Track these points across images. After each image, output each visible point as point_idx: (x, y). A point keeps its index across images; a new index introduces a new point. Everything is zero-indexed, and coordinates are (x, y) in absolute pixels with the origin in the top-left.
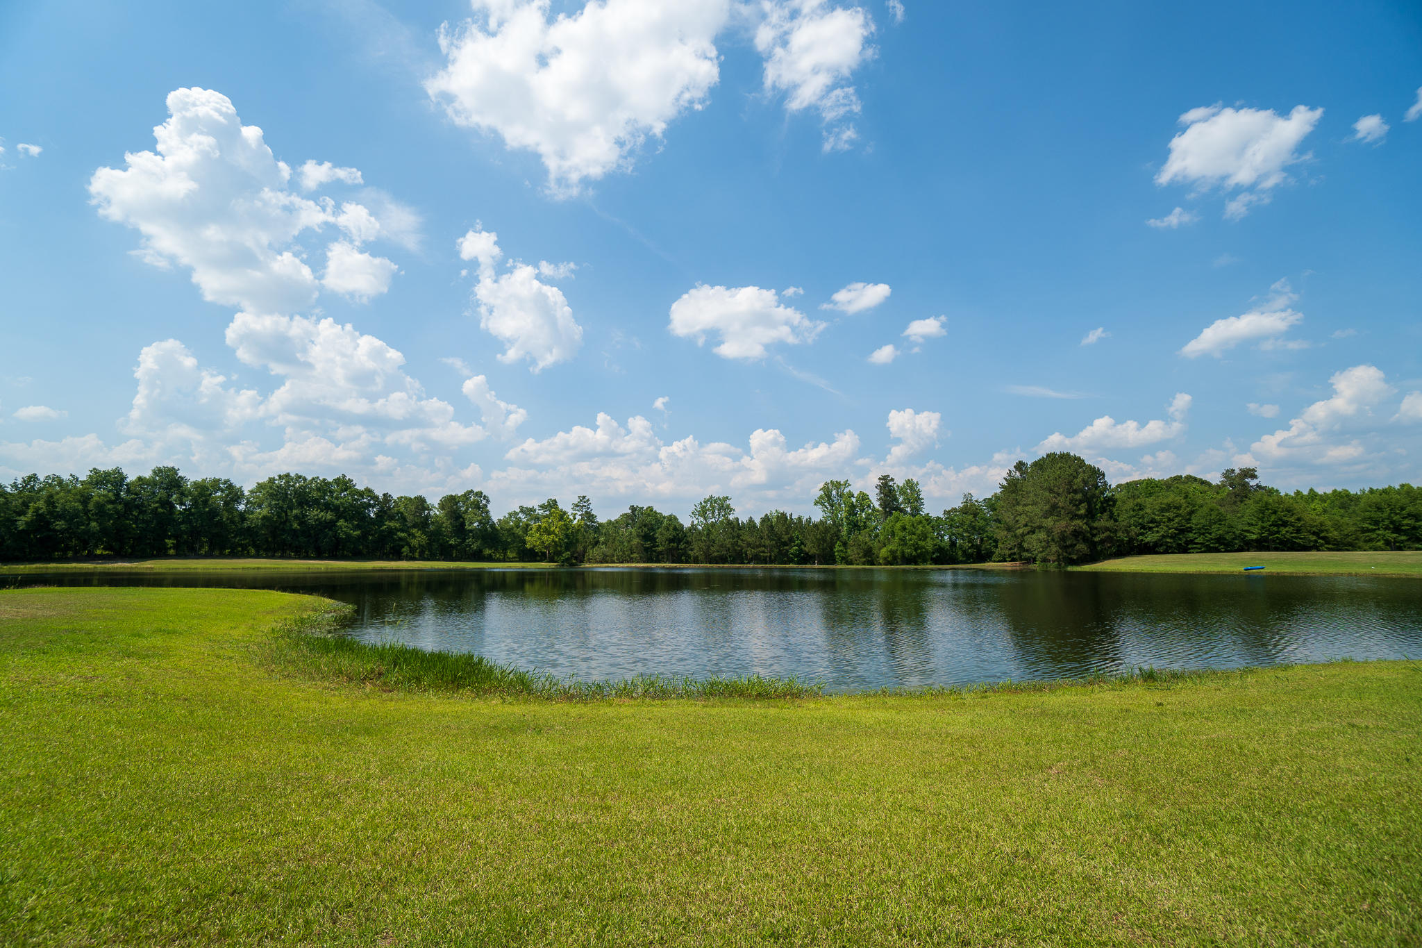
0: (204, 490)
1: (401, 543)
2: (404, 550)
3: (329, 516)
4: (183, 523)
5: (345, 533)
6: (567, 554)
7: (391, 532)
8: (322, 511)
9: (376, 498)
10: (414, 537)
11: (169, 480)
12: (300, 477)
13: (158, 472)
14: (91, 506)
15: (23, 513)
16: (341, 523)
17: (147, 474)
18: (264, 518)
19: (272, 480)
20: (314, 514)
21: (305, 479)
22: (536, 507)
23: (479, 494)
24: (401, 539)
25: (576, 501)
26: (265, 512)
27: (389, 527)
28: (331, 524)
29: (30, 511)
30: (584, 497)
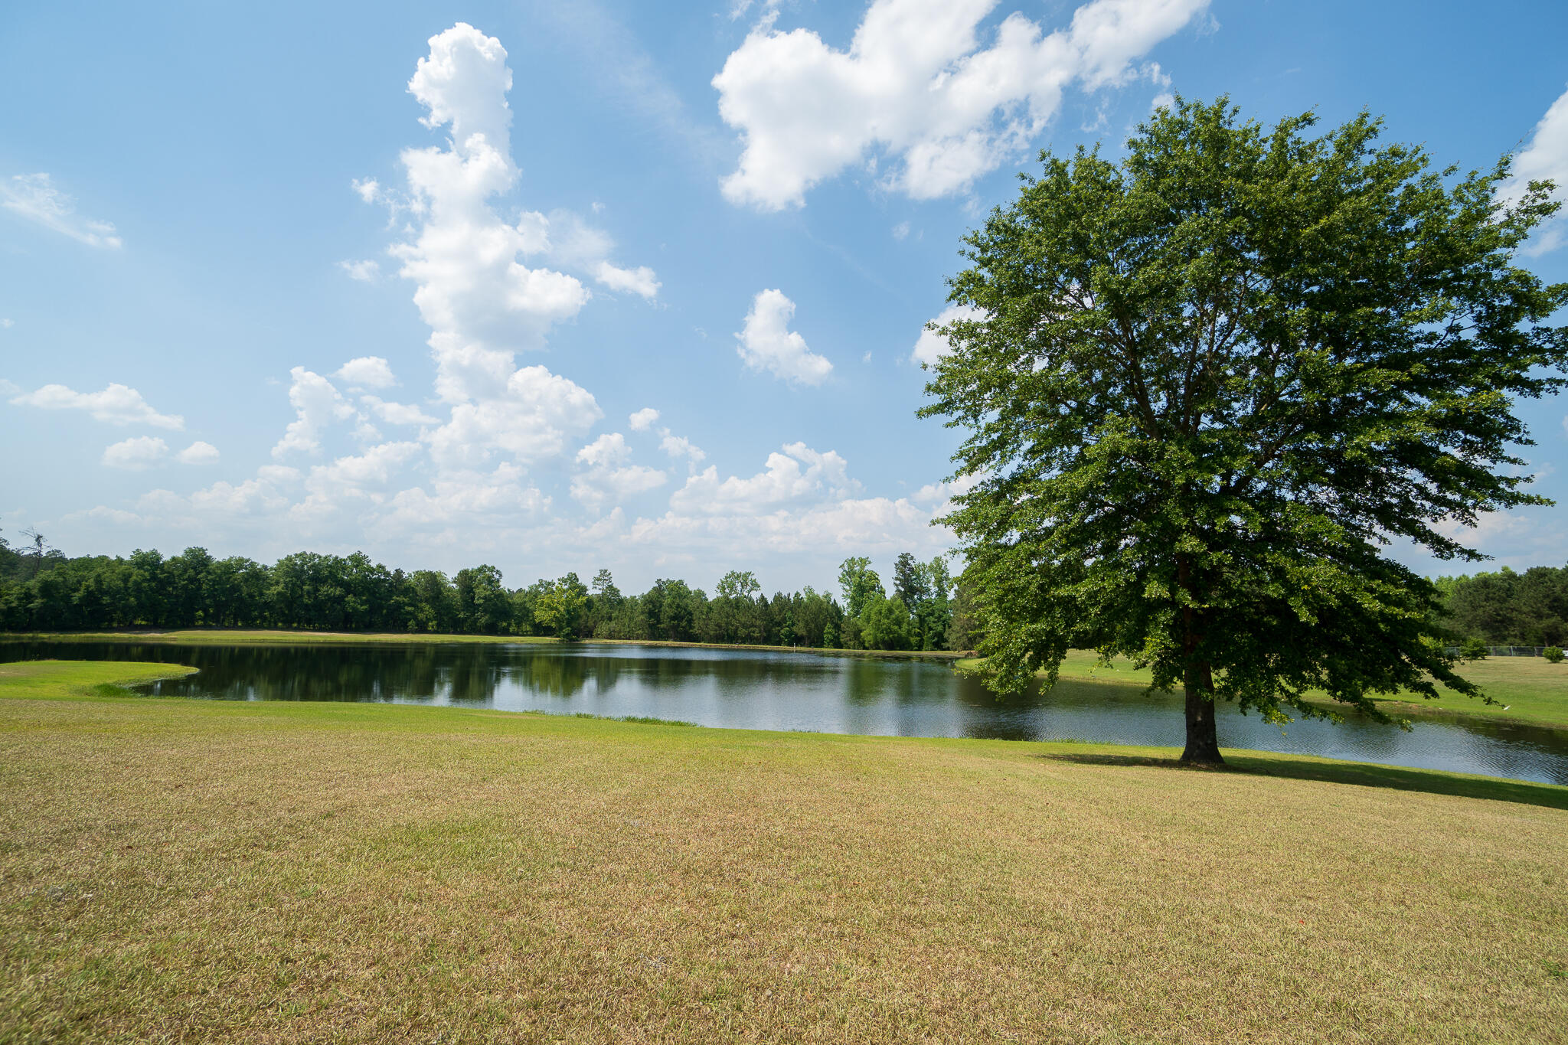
0: (228, 569)
1: (408, 617)
2: (410, 623)
3: (338, 591)
4: (208, 597)
5: (353, 608)
6: (567, 630)
7: (399, 606)
8: (331, 587)
9: (388, 574)
10: (422, 611)
11: (198, 560)
12: (314, 555)
13: (191, 552)
14: (130, 584)
15: (76, 590)
16: (350, 598)
17: (180, 554)
18: (279, 593)
19: (289, 559)
20: (325, 590)
21: (320, 557)
22: (556, 582)
23: (492, 569)
24: (409, 613)
25: (597, 575)
26: (280, 588)
27: (396, 601)
28: (340, 600)
29: (83, 588)
30: (606, 571)
